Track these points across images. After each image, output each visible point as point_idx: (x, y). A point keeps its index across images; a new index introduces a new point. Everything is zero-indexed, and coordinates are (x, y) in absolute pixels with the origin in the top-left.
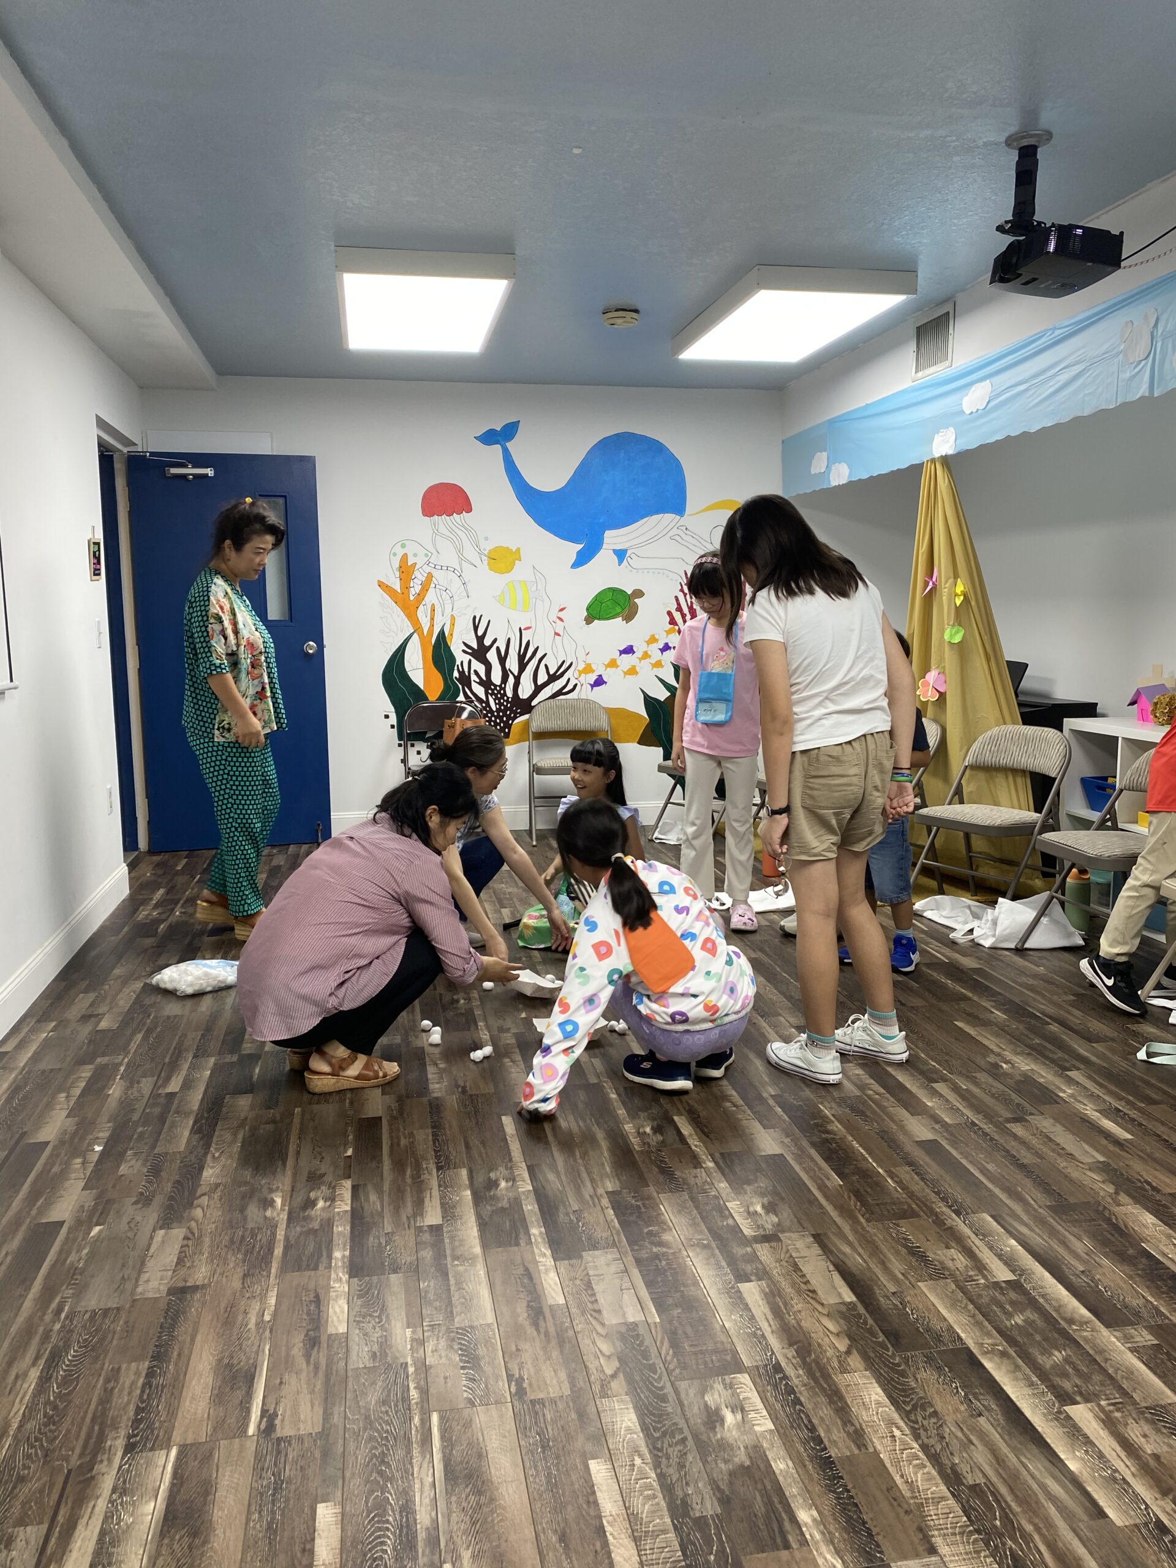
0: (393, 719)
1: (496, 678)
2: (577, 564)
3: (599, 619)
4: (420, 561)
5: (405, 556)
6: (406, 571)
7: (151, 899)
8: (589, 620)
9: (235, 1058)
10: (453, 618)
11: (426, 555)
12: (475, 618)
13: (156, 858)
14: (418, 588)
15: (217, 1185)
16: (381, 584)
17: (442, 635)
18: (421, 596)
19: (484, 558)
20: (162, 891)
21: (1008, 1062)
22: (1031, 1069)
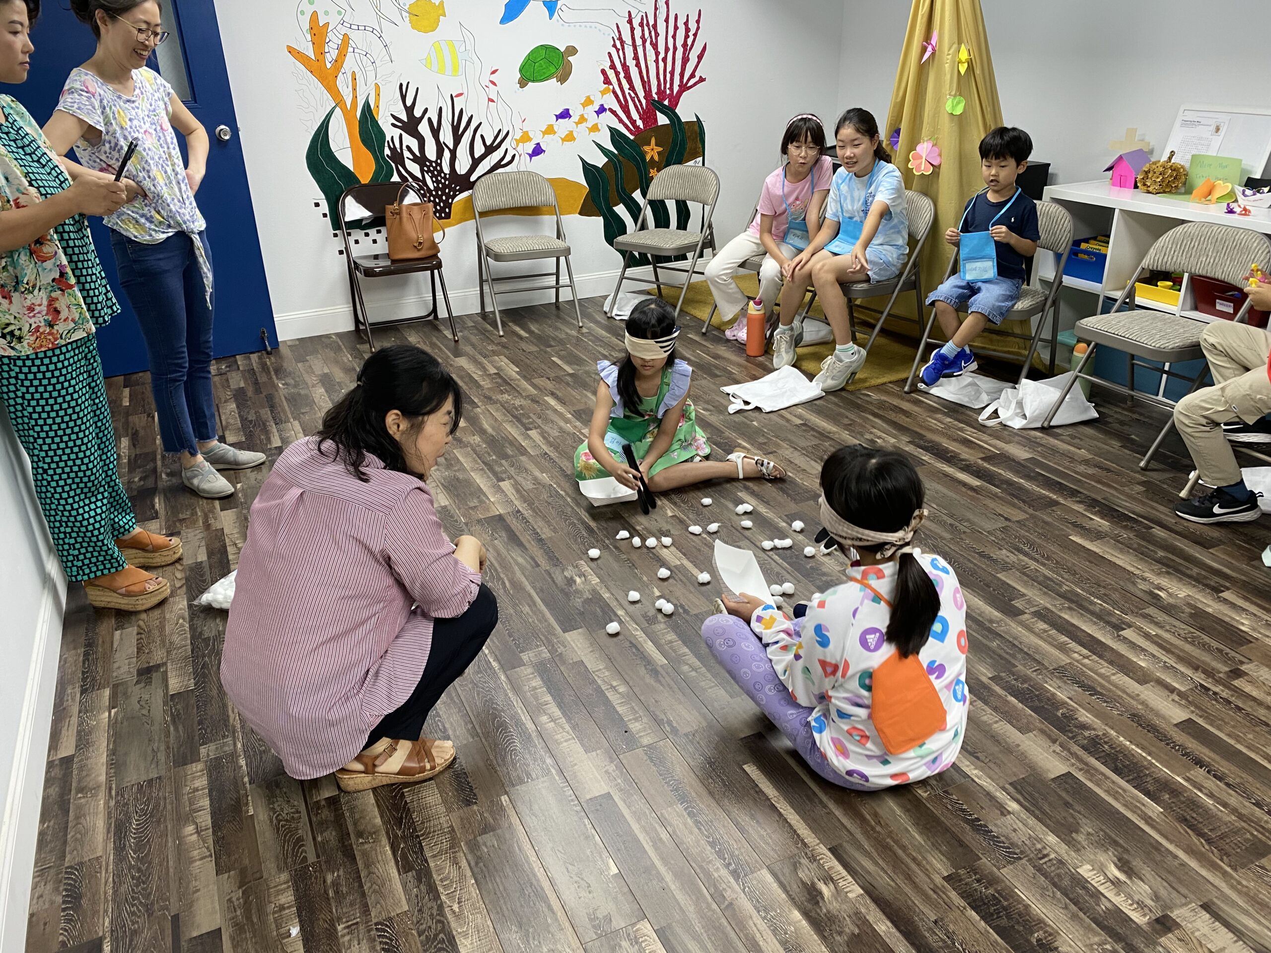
0: (325, 207)
1: (431, 153)
2: (505, 20)
3: (533, 81)
4: (333, 20)
5: (314, 16)
6: (318, 33)
8: (523, 83)
10: (377, 87)
11: (339, 13)
12: (401, 85)
14: (334, 54)
16: (291, 50)
17: (367, 107)
18: (339, 62)
19: (404, 14)
21: (1160, 589)
22: (1189, 596)
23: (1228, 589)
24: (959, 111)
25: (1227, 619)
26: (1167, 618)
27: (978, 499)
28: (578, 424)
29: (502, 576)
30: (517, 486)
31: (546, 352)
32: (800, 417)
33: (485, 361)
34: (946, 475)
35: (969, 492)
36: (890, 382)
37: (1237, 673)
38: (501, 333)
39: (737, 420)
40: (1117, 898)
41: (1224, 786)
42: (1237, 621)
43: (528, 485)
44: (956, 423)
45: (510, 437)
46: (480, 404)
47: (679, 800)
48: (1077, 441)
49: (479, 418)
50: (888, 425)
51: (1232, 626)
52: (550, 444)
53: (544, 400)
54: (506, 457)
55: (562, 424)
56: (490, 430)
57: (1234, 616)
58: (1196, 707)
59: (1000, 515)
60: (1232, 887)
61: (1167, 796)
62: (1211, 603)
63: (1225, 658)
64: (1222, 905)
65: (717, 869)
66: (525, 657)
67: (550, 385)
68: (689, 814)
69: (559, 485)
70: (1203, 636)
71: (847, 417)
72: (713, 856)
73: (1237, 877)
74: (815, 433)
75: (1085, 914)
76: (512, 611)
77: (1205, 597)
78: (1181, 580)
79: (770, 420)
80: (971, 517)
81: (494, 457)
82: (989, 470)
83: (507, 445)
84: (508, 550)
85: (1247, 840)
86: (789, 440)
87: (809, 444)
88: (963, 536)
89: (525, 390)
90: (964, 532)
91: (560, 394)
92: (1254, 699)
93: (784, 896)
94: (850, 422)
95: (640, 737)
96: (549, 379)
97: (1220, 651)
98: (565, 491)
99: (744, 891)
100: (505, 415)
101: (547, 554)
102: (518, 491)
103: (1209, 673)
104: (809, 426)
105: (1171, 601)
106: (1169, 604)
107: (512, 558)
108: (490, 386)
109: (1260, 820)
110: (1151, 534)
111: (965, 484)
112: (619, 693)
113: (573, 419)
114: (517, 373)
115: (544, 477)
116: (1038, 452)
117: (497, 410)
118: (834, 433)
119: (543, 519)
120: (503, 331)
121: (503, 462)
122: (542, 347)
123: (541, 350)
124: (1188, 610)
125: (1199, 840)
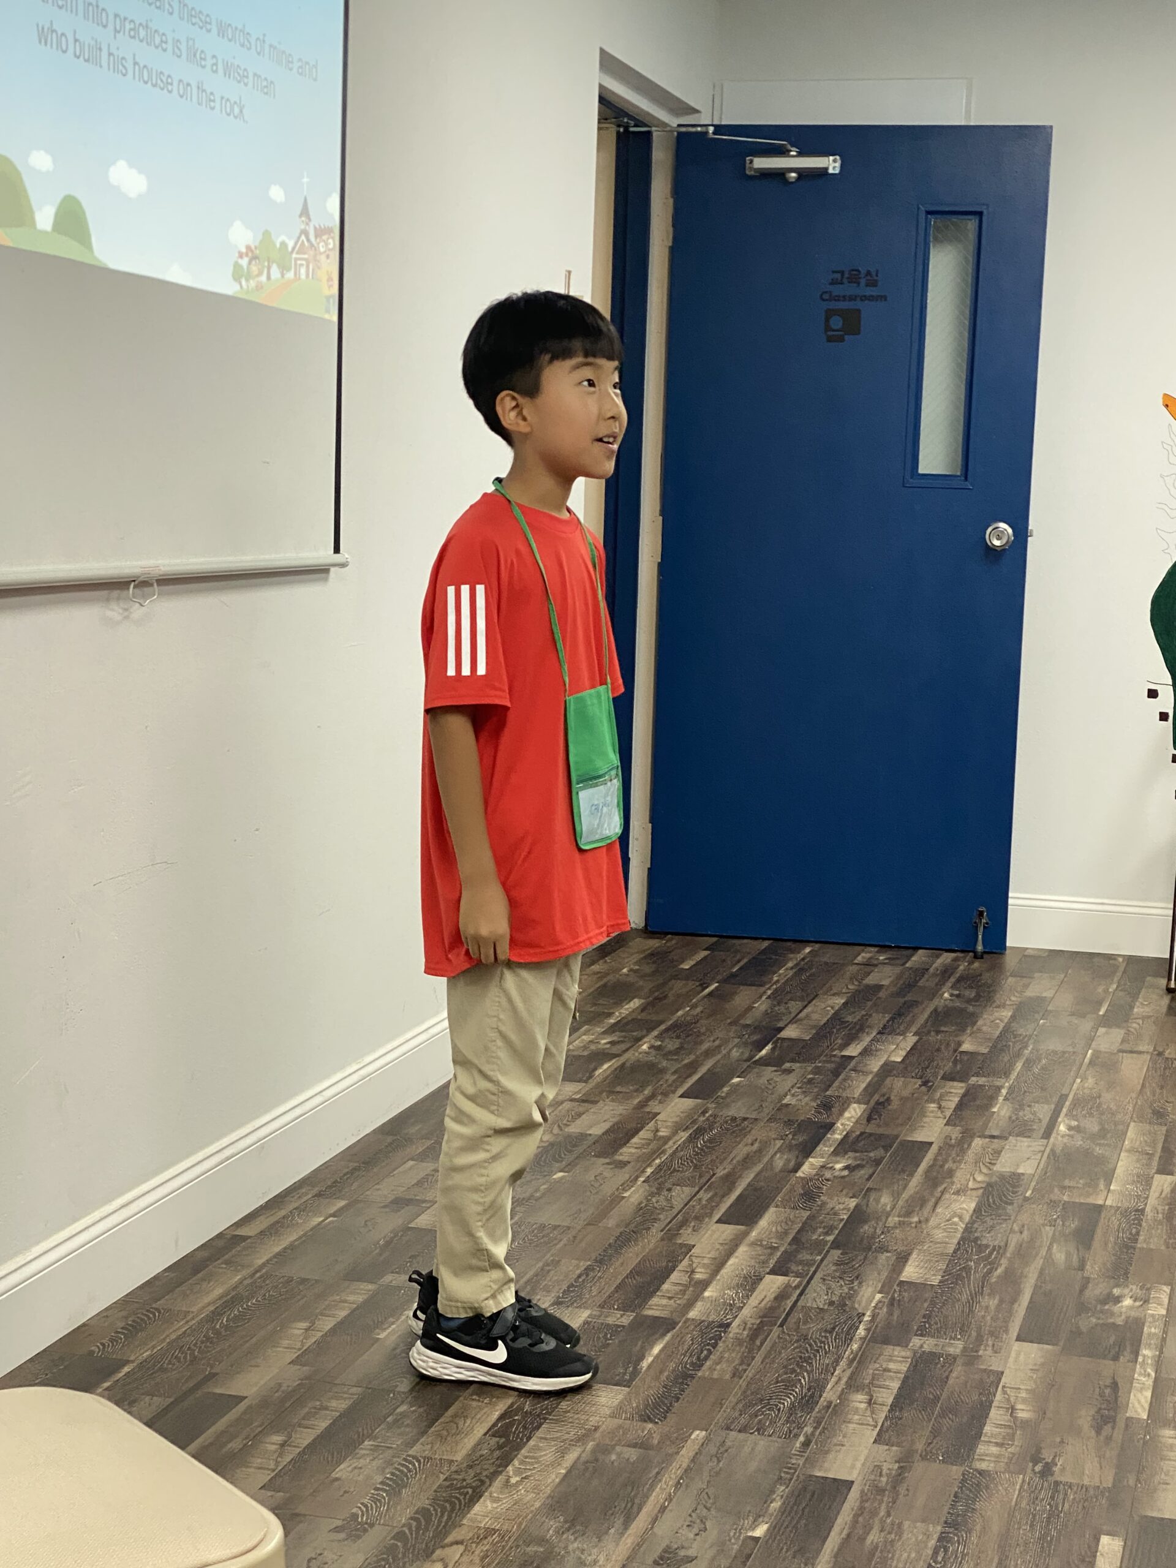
0: (1167, 702)
7: (610, 1015)
9: (626, 1319)
13: (654, 943)
15: (489, 1532)
16: (1169, 403)
20: (636, 1003)
47: (946, 1523)
66: (917, 1340)
68: (941, 1537)
84: (1054, 1241)
95: (982, 1460)
101: (1116, 1263)
107: (1050, 1251)
112: (1014, 1417)
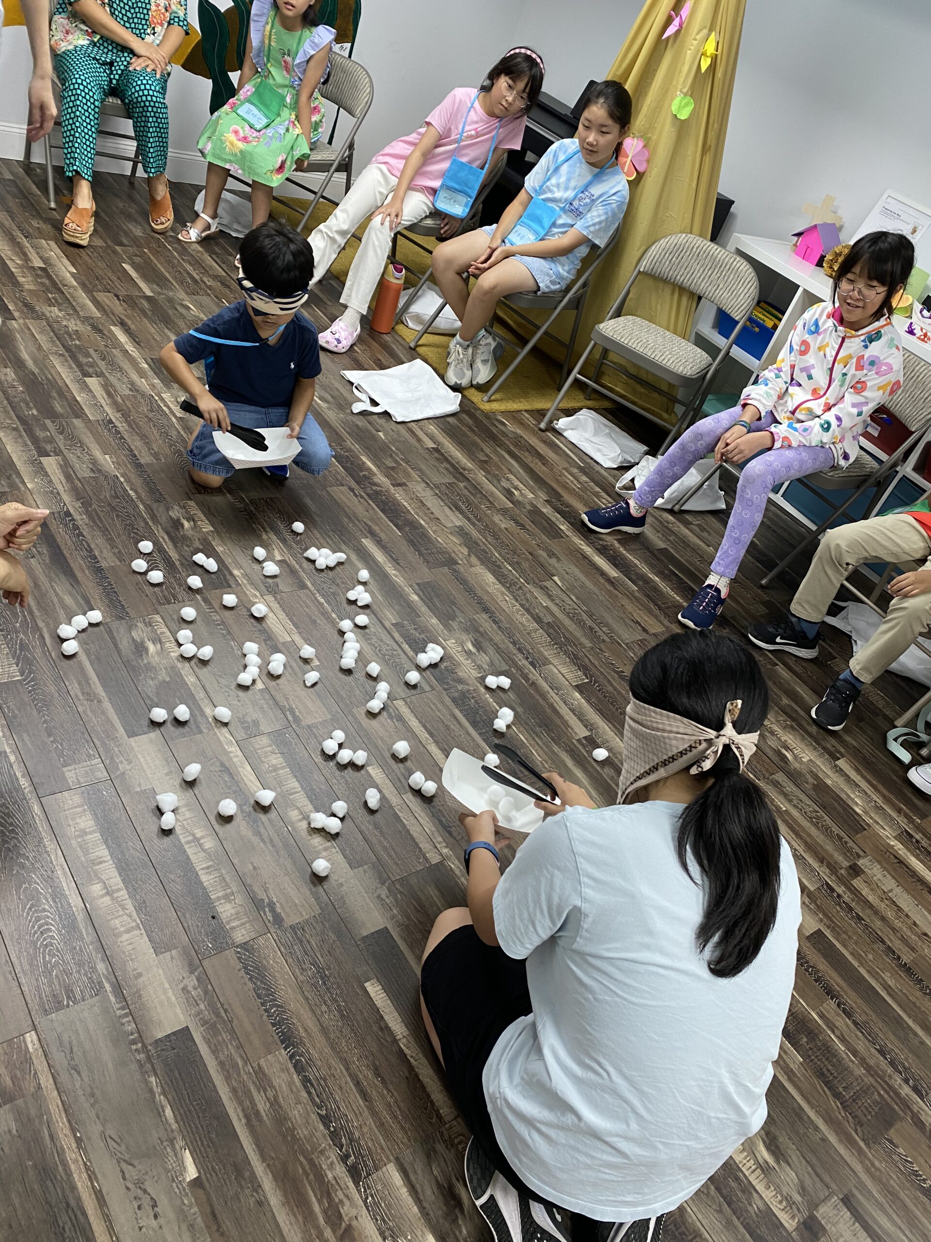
21: (787, 748)
22: (811, 760)
23: (843, 756)
24: (683, 115)
25: (843, 796)
26: (794, 789)
27: (617, 596)
28: (157, 381)
29: (41, 624)
30: (66, 468)
31: (115, 252)
32: (432, 438)
33: (25, 243)
34: (585, 557)
35: (606, 584)
36: (526, 411)
37: (855, 871)
38: (53, 205)
39: (360, 424)
40: (767, 1192)
41: (852, 1026)
42: (853, 800)
43: (83, 471)
44: (592, 484)
45: (59, 382)
46: (16, 314)
47: (282, 1042)
48: (705, 534)
49: (14, 339)
50: (524, 470)
51: (848, 805)
52: (118, 407)
53: (110, 331)
54: (53, 415)
55: (135, 377)
56: (30, 363)
57: (849, 792)
58: (825, 914)
59: (638, 622)
60: (867, 1170)
61: (805, 1040)
62: (829, 773)
63: (846, 851)
64: (860, 1197)
65: (331, 1166)
66: (71, 774)
67: (119, 308)
68: (295, 1066)
69: (128, 481)
70: (826, 817)
71: (482, 450)
72: (325, 1143)
73: (871, 1156)
74: (448, 466)
75: (738, 1219)
76: (53, 689)
77: (824, 764)
78: (803, 739)
79: (398, 433)
80: (610, 621)
81: (35, 412)
82: (626, 558)
83: (55, 395)
84: (51, 580)
85: (875, 1102)
86: (420, 470)
87: (443, 481)
88: (602, 646)
89: (83, 306)
90: (604, 641)
91: (133, 327)
92: (871, 906)
93: (415, 1209)
94: (485, 458)
95: (233, 928)
96: (117, 296)
97: (840, 838)
98: (136, 492)
99: (365, 1202)
100: (53, 342)
101: (107, 595)
102: (68, 477)
103: (833, 868)
104: (442, 454)
105: (797, 765)
106: (795, 769)
107: (57, 595)
108: (32, 287)
109: (885, 1072)
110: (775, 671)
111: (603, 574)
112: (204, 851)
113: (150, 373)
114: (72, 274)
115: (107, 461)
116: (670, 541)
117: (41, 332)
118: (470, 470)
119: (104, 535)
120: (56, 202)
121: (48, 422)
122: (110, 243)
123: (108, 246)
124: (811, 780)
125: (835, 1103)
